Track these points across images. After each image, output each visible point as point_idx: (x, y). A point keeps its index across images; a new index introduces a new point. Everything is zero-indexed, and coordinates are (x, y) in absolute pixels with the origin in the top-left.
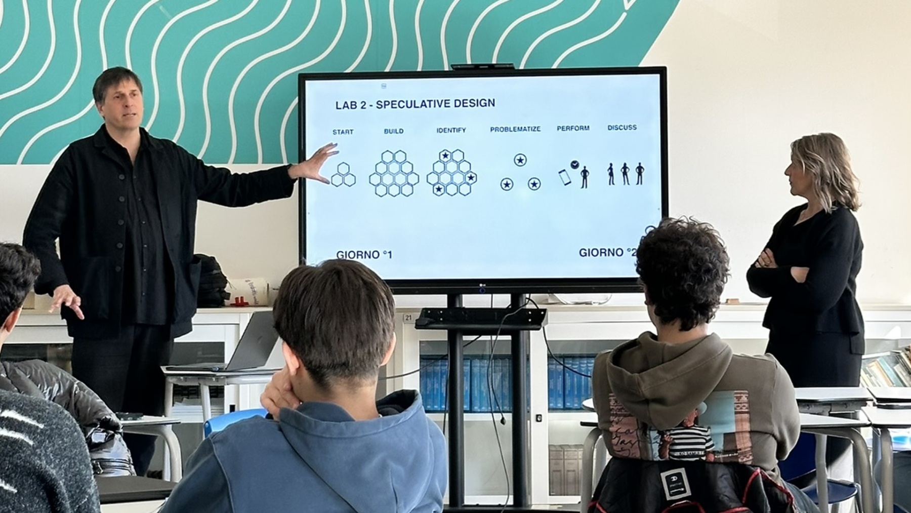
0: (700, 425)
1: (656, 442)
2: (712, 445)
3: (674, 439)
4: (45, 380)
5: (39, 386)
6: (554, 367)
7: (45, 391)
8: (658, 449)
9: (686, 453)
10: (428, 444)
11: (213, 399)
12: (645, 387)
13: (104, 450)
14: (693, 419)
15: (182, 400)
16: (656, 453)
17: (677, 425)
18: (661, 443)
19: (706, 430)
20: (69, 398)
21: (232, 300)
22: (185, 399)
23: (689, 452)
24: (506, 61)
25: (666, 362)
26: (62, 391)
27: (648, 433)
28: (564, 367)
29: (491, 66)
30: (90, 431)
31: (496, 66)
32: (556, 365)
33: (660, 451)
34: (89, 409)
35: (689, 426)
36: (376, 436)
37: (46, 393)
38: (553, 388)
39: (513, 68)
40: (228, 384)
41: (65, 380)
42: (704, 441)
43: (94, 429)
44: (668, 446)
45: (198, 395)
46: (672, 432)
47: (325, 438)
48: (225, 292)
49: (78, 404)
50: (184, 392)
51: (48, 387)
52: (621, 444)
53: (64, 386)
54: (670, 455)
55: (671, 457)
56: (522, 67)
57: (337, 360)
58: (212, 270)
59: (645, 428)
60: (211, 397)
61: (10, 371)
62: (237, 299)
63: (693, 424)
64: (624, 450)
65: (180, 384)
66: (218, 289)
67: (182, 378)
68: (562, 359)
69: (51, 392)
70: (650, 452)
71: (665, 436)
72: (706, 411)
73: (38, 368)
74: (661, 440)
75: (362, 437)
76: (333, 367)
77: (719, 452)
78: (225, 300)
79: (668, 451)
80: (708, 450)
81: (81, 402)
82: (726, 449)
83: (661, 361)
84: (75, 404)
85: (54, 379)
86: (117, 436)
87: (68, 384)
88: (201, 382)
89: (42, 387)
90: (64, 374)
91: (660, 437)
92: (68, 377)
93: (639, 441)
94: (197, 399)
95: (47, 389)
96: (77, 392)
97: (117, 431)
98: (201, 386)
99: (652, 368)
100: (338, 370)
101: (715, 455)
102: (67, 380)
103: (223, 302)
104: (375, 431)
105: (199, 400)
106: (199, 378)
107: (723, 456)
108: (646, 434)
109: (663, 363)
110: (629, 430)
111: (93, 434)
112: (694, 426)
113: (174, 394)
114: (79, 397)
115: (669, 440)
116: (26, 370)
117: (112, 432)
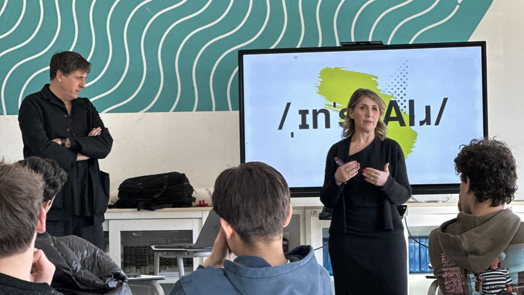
0: (501, 268)
1: (474, 281)
2: (511, 281)
3: (485, 278)
4: (78, 248)
5: (75, 252)
6: (413, 244)
7: (78, 255)
8: (475, 285)
9: (493, 287)
10: (320, 279)
11: (186, 268)
12: (464, 244)
13: (116, 292)
14: (497, 264)
15: (166, 268)
16: (473, 289)
17: (487, 269)
18: (477, 281)
19: (506, 271)
20: (94, 259)
21: (197, 202)
22: (167, 268)
23: (495, 286)
24: (378, 39)
25: (477, 226)
26: (89, 255)
27: (468, 275)
28: (420, 244)
29: (368, 43)
30: (107, 279)
31: (371, 43)
32: (414, 243)
33: (476, 287)
34: (107, 266)
35: (494, 269)
36: (285, 275)
37: (79, 256)
38: (412, 258)
39: (382, 44)
40: (195, 257)
41: (91, 248)
42: (505, 278)
43: (110, 279)
44: (481, 283)
45: (176, 265)
46: (484, 274)
47: (253, 278)
48: (192, 197)
49: (100, 263)
50: (167, 263)
51: (80, 253)
52: (450, 284)
53: (91, 252)
54: (483, 289)
55: (484, 290)
56: (389, 43)
57: (256, 226)
58: (183, 183)
59: (466, 272)
60: (184, 266)
61: (57, 242)
62: (200, 202)
63: (497, 268)
64: (452, 288)
65: (164, 257)
66: (187, 195)
67: (165, 253)
68: (418, 239)
69: (82, 255)
70: (470, 288)
71: (479, 277)
72: (505, 258)
73: (74, 240)
74: (477, 279)
75: (277, 276)
76: (254, 230)
77: (515, 285)
78: (192, 203)
79: (481, 286)
80: (508, 284)
81: (101, 262)
82: (520, 283)
83: (474, 226)
84: (98, 264)
85: (84, 247)
86: (125, 284)
87: (93, 250)
88: (178, 255)
89: (77, 252)
90: (90, 244)
91: (476, 278)
92: (93, 246)
93: (462, 281)
94: (175, 268)
95: (79, 254)
96: (98, 256)
97: (124, 281)
98: (178, 258)
99: (468, 230)
100: (257, 231)
101: (512, 287)
102: (92, 248)
103: (191, 203)
104: (285, 272)
105: (177, 268)
106: (176, 253)
107: (518, 287)
108: (466, 276)
109: (475, 227)
110: (455, 275)
111: (109, 282)
112: (497, 269)
113: (160, 265)
114: (100, 259)
115: (482, 279)
116: (66, 242)
117: (121, 281)
